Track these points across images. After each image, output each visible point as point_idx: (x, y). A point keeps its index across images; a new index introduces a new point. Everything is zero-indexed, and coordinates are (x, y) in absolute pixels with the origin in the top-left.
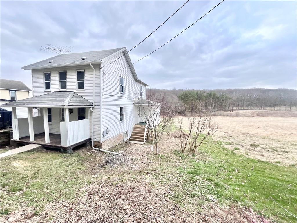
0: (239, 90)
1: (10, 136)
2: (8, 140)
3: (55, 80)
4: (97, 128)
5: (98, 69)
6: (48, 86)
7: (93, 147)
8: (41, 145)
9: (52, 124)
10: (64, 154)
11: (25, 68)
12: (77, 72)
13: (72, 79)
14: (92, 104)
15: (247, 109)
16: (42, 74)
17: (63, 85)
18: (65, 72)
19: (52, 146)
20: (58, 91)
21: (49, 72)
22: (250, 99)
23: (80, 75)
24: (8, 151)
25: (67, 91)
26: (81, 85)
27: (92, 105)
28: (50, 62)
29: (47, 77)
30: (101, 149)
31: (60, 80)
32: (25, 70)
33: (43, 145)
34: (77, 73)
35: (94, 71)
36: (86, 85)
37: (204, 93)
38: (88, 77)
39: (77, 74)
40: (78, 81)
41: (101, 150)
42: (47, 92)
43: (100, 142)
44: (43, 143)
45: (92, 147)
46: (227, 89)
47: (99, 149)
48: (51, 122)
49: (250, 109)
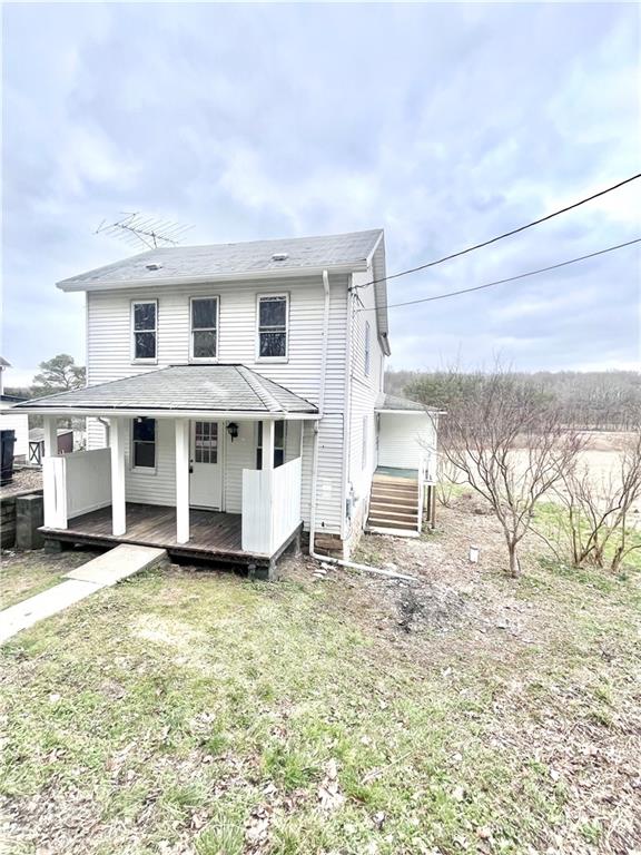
0: (571, 376)
1: (18, 515)
2: (10, 529)
3: (174, 326)
4: (329, 488)
5: (341, 292)
6: (146, 347)
7: (314, 554)
8: (164, 550)
9: (155, 475)
10: (260, 584)
11: (67, 286)
12: (259, 301)
13: (238, 326)
14: (314, 408)
15: (596, 429)
16: (127, 305)
17: (205, 346)
18: (215, 301)
19: (210, 553)
20: (187, 362)
21: (152, 299)
22: (607, 399)
23: (272, 312)
24: (68, 575)
25: (220, 362)
26: (273, 345)
27: (317, 412)
28: (153, 268)
29: (145, 317)
30: (342, 559)
31: (195, 325)
32: (65, 291)
33: (169, 549)
34: (261, 304)
35: (328, 298)
36: (292, 343)
37: (480, 380)
38: (301, 319)
39: (261, 308)
40: (261, 330)
41: (340, 562)
42: (144, 367)
43: (338, 537)
44: (171, 544)
45: (308, 553)
46: (538, 371)
47: (335, 560)
48: (153, 466)
49: (607, 430)
